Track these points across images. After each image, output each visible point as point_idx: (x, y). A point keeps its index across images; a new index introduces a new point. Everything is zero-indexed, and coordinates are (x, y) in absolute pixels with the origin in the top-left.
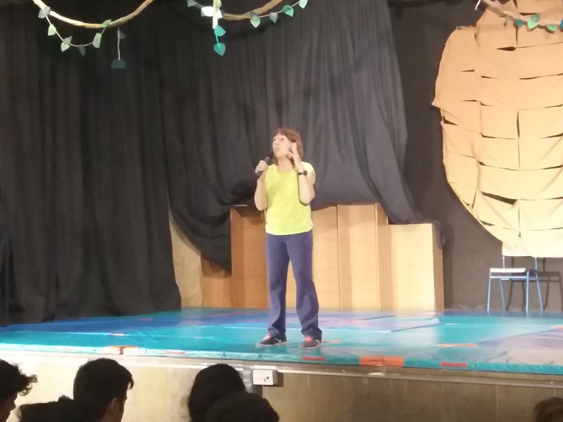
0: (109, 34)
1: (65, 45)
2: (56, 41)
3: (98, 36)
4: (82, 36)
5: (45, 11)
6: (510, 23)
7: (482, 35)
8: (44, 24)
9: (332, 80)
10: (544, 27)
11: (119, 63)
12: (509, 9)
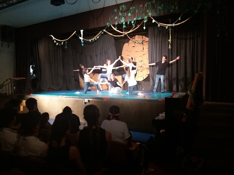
0: (64, 42)
1: (57, 44)
2: (56, 43)
3: (63, 42)
4: (60, 42)
5: (54, 38)
6: (134, 42)
7: (129, 44)
8: (54, 41)
9: (105, 51)
10: (139, 43)
11: (66, 47)
12: (134, 40)
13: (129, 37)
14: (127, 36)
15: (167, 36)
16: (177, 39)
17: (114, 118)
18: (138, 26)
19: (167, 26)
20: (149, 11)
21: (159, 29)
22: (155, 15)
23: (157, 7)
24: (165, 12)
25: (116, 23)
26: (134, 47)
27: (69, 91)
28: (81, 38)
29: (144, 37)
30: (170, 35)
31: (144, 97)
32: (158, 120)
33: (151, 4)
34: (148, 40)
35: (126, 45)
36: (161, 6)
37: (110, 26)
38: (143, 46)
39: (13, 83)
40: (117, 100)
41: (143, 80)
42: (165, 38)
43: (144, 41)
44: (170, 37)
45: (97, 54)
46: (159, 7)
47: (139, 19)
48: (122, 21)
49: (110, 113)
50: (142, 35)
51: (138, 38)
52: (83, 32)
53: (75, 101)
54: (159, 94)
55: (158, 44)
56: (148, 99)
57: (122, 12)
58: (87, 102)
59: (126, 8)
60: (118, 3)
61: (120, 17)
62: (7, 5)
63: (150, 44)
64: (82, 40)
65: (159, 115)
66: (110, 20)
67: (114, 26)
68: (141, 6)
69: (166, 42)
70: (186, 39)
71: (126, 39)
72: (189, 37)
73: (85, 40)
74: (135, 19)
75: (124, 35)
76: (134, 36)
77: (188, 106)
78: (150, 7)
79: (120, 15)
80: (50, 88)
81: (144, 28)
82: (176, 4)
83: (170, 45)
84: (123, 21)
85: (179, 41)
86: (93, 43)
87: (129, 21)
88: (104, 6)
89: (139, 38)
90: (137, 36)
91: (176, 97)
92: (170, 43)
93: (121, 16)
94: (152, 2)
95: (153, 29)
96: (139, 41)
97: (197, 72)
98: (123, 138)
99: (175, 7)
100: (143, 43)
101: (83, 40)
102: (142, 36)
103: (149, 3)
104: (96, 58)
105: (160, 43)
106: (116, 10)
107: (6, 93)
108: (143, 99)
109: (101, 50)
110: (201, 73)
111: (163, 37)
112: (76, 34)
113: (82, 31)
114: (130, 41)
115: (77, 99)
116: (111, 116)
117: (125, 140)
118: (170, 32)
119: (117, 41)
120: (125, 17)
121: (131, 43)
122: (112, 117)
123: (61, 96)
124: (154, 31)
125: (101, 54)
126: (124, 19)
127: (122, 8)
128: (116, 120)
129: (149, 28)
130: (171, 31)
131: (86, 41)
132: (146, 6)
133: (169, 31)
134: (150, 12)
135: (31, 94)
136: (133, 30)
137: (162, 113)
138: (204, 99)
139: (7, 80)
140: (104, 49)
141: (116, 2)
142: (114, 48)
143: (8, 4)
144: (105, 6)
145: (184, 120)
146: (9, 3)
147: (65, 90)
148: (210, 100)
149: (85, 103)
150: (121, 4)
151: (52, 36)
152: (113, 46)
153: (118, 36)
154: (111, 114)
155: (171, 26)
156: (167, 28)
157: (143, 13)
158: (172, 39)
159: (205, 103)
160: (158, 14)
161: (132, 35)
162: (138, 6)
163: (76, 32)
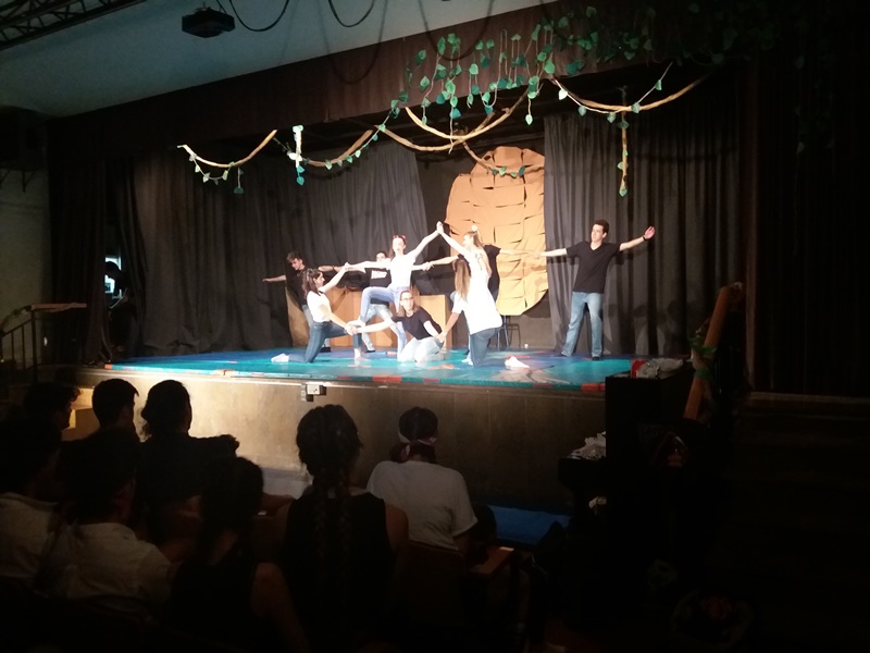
0: (233, 171)
1: (206, 178)
2: (200, 176)
3: (226, 172)
4: (217, 172)
5: (193, 156)
6: (490, 172)
7: (474, 180)
8: (192, 165)
9: (383, 206)
10: (509, 175)
11: (239, 189)
12: (489, 163)
13: (471, 153)
14: (467, 147)
15: (613, 147)
16: (651, 159)
17: (418, 456)
18: (504, 112)
19: (613, 111)
20: (548, 58)
21: (584, 126)
22: (568, 70)
23: (575, 40)
24: (607, 58)
25: (426, 103)
26: (491, 188)
27: (249, 353)
28: (296, 157)
29: (528, 152)
30: (625, 146)
31: (529, 375)
32: (582, 461)
33: (555, 32)
34: (542, 165)
35: (461, 182)
36: (590, 39)
37: (403, 111)
38: (522, 186)
39: (38, 324)
40: (428, 386)
41: (524, 313)
42: (605, 157)
43: (527, 169)
44: (625, 153)
45: (354, 214)
46: (581, 43)
47: (508, 87)
48: (446, 95)
49: (400, 436)
50: (521, 145)
51: (504, 156)
52: (302, 132)
53: (273, 390)
54: (585, 363)
55: (579, 180)
56: (545, 382)
57: (445, 59)
58: (318, 393)
59: (461, 46)
60: (432, 27)
61: (438, 78)
62: (21, 34)
63: (551, 178)
64: (297, 165)
65: (584, 444)
66: (402, 90)
67: (418, 111)
68: (517, 37)
69: (608, 171)
70: (682, 162)
71: (460, 160)
72: (693, 152)
73: (311, 162)
74: (494, 86)
75: (453, 144)
76: (493, 147)
77: (691, 409)
78: (548, 42)
79: (438, 71)
80: (177, 343)
81: (529, 119)
82: (645, 32)
83: (623, 184)
84: (449, 93)
85: (657, 166)
86: (340, 173)
87: (471, 95)
88: (380, 37)
89: (508, 156)
90: (501, 150)
91: (647, 376)
92: (624, 174)
93: (442, 75)
94: (556, 24)
95: (560, 122)
96: (510, 167)
97: (724, 282)
98: (450, 530)
99: (643, 40)
100: (523, 177)
101: (301, 164)
102: (520, 151)
103: (546, 28)
104: (352, 230)
105: (588, 178)
106: (423, 54)
107: (13, 362)
108: (526, 384)
109: (368, 199)
110: (740, 285)
111: (599, 151)
112: (275, 139)
113: (298, 130)
114: (478, 169)
115: (278, 383)
116: (404, 445)
117: (455, 538)
118: (624, 135)
119: (427, 166)
120: (458, 81)
121: (479, 175)
122: (408, 449)
123: (220, 372)
124: (565, 129)
125: (367, 214)
126: (454, 86)
127: (448, 45)
128: (423, 460)
129: (545, 120)
130: (627, 130)
131: (312, 166)
132: (535, 37)
133: (620, 131)
134: (550, 61)
135: (107, 366)
136: (488, 128)
137: (595, 436)
138: (751, 380)
139: (17, 313)
140: (382, 197)
141: (426, 24)
142: (416, 193)
143: (25, 31)
144: (384, 39)
145: (675, 460)
146: (29, 27)
147: (234, 350)
148: (772, 386)
149: (310, 398)
150: (445, 32)
151: (185, 147)
152: (415, 189)
153: (430, 149)
154: (404, 440)
155: (627, 112)
156: (611, 119)
157: (522, 63)
158: (629, 159)
159: (755, 396)
160: (580, 67)
161: (484, 145)
162: (504, 37)
163: (275, 135)
